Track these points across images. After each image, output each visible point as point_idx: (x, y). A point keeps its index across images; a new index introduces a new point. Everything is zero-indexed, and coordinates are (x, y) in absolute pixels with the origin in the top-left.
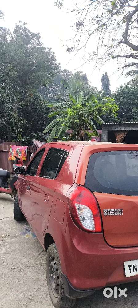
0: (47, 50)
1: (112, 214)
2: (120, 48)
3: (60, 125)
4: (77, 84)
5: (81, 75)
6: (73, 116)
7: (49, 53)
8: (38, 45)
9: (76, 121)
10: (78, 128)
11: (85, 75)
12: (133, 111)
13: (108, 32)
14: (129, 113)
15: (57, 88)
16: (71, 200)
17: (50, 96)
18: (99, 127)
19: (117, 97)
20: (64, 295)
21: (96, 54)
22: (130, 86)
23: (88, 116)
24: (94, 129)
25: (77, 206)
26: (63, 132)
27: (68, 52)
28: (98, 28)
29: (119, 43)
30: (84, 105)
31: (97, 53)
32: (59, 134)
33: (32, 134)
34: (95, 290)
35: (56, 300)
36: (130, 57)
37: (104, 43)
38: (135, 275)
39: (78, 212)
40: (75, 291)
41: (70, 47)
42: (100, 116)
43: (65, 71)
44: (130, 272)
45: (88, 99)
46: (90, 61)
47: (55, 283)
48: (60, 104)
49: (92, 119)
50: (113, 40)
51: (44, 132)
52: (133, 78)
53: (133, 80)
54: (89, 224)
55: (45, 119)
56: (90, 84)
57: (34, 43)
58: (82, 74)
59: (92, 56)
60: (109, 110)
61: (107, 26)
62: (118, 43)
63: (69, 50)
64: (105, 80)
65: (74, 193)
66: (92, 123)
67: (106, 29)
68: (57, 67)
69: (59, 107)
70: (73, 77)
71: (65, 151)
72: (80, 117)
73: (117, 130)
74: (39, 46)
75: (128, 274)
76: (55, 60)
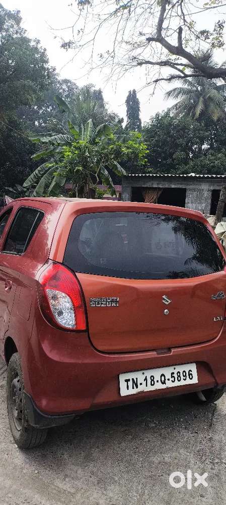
0: (32, 44)
1: (103, 306)
2: (152, 48)
3: (51, 174)
4: (84, 105)
5: (92, 89)
6: (73, 159)
7: (36, 48)
8: (17, 33)
9: (77, 168)
10: (83, 180)
11: (100, 92)
12: (174, 157)
13: (133, 19)
14: (169, 161)
15: (51, 110)
16: (41, 285)
17: (40, 124)
18: (118, 180)
19: (150, 133)
20: (29, 425)
21: (111, 55)
22: (171, 115)
23: (98, 162)
24: (108, 184)
25: (50, 292)
26: (57, 185)
27: (64, 48)
28: (116, 11)
29: (149, 40)
30: (93, 142)
31: (113, 54)
32: (50, 189)
33: (7, 188)
34: (74, 415)
35: (18, 435)
36: (165, 65)
37: (126, 39)
38: (135, 393)
39: (52, 302)
40: (44, 417)
41: (67, 41)
42: (118, 162)
43: (66, 81)
44: (128, 389)
45: (100, 133)
46: (102, 66)
47: (17, 410)
48: (53, 137)
49: (106, 167)
50: (141, 34)
51: (25, 185)
52: (178, 102)
53: (177, 104)
54: (67, 319)
55: (29, 163)
56: (106, 107)
57: (11, 30)
58: (94, 89)
59: (104, 59)
60: (132, 153)
61: (132, 9)
62: (147, 39)
63: (66, 45)
64: (133, 103)
65: (47, 274)
66: (106, 172)
67: (130, 15)
68: (50, 74)
69: (51, 143)
70: (79, 93)
71: (40, 212)
72: (84, 161)
73: (147, 188)
74: (19, 36)
75: (124, 392)
76: (47, 62)
